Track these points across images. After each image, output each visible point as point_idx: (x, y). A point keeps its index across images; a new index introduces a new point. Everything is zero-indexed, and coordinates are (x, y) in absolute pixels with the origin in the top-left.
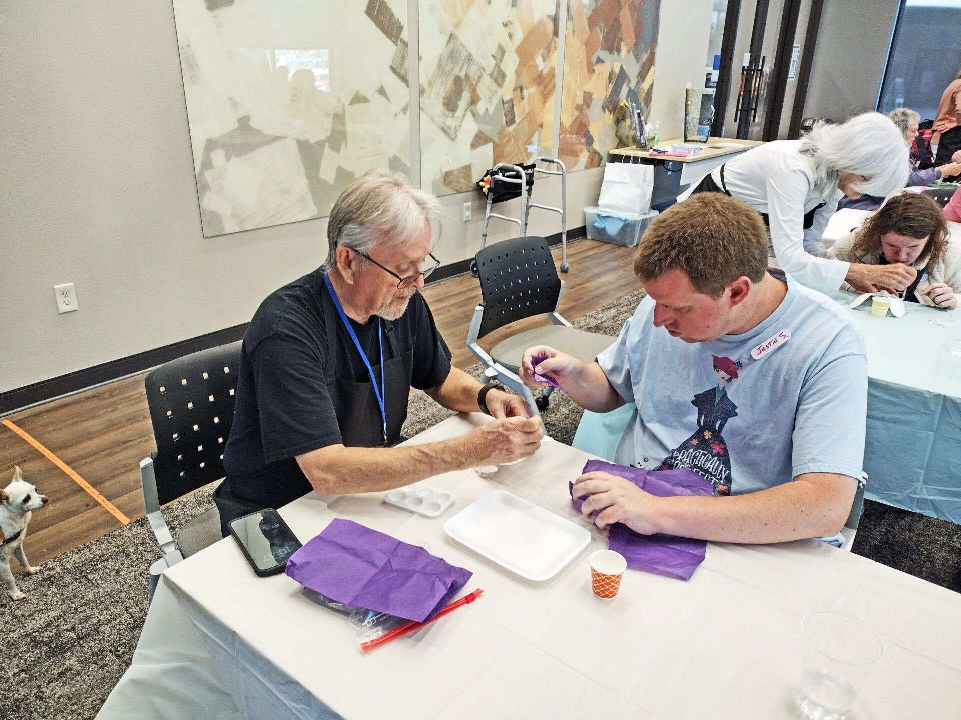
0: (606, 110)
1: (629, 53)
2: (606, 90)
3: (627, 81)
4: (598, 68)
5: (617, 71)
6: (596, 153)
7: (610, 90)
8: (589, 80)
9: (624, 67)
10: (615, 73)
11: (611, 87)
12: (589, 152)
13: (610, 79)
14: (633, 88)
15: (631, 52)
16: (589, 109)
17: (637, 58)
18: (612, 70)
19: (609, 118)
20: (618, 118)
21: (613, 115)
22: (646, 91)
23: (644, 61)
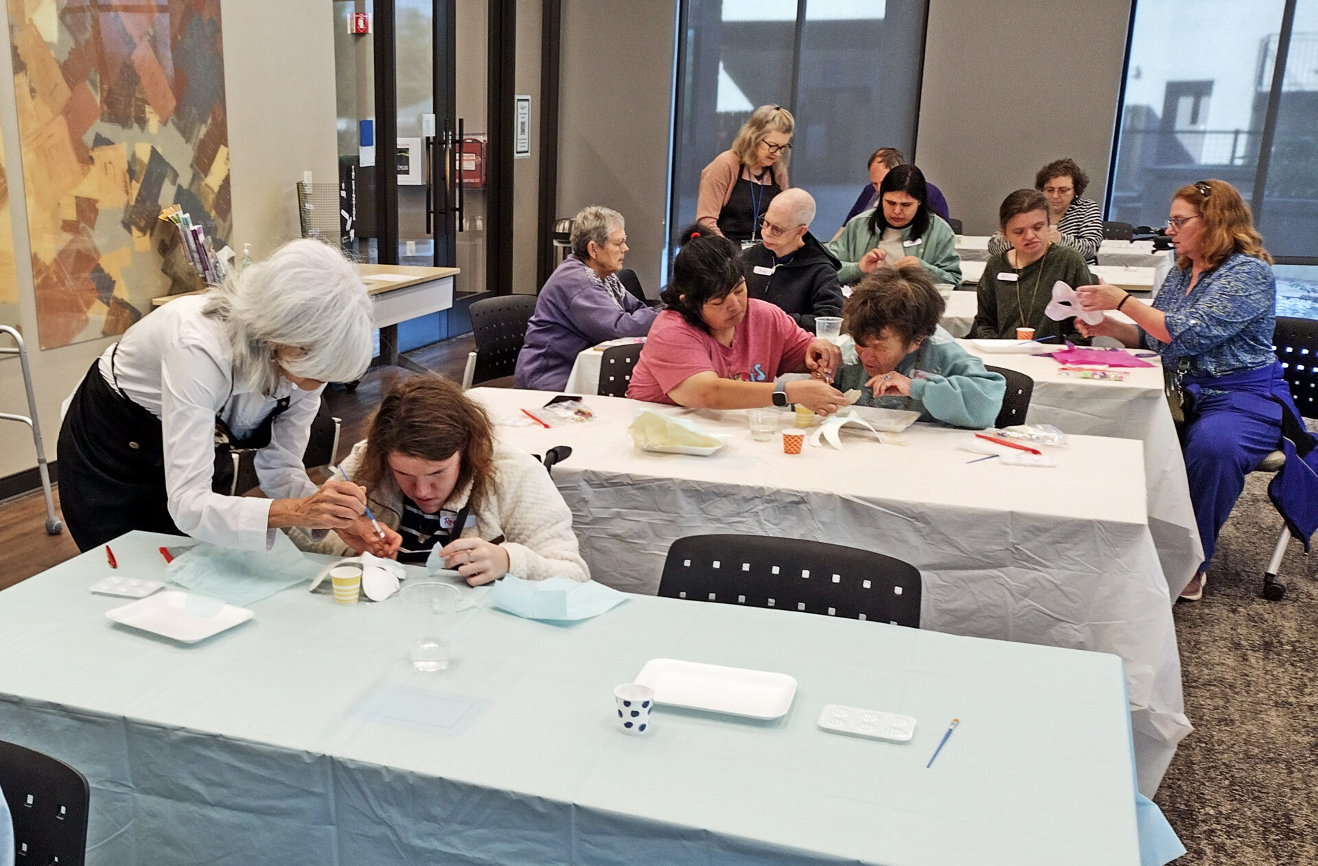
0: (134, 229)
1: (165, 124)
2: (127, 193)
3: (170, 175)
4: (100, 154)
5: (144, 155)
6: (122, 304)
7: (135, 193)
8: (85, 174)
9: (160, 150)
10: (141, 162)
11: (136, 187)
12: (108, 304)
13: (131, 173)
14: (185, 186)
15: (170, 124)
16: (92, 228)
17: (186, 133)
18: (134, 155)
19: (143, 243)
20: (163, 242)
21: (151, 235)
22: (216, 190)
23: (201, 136)
